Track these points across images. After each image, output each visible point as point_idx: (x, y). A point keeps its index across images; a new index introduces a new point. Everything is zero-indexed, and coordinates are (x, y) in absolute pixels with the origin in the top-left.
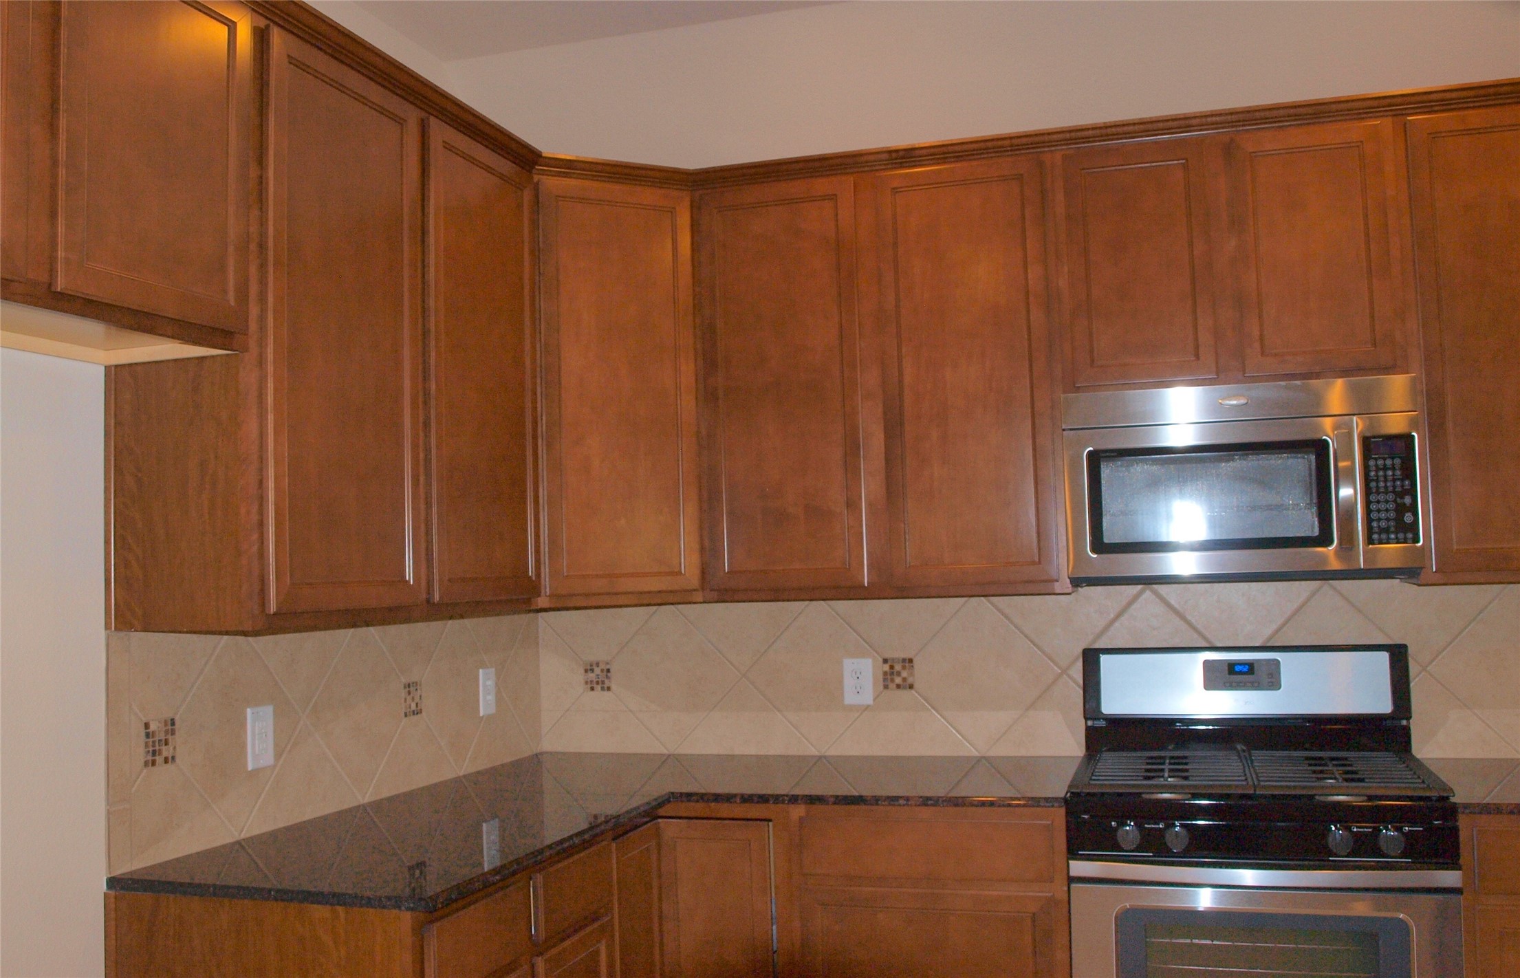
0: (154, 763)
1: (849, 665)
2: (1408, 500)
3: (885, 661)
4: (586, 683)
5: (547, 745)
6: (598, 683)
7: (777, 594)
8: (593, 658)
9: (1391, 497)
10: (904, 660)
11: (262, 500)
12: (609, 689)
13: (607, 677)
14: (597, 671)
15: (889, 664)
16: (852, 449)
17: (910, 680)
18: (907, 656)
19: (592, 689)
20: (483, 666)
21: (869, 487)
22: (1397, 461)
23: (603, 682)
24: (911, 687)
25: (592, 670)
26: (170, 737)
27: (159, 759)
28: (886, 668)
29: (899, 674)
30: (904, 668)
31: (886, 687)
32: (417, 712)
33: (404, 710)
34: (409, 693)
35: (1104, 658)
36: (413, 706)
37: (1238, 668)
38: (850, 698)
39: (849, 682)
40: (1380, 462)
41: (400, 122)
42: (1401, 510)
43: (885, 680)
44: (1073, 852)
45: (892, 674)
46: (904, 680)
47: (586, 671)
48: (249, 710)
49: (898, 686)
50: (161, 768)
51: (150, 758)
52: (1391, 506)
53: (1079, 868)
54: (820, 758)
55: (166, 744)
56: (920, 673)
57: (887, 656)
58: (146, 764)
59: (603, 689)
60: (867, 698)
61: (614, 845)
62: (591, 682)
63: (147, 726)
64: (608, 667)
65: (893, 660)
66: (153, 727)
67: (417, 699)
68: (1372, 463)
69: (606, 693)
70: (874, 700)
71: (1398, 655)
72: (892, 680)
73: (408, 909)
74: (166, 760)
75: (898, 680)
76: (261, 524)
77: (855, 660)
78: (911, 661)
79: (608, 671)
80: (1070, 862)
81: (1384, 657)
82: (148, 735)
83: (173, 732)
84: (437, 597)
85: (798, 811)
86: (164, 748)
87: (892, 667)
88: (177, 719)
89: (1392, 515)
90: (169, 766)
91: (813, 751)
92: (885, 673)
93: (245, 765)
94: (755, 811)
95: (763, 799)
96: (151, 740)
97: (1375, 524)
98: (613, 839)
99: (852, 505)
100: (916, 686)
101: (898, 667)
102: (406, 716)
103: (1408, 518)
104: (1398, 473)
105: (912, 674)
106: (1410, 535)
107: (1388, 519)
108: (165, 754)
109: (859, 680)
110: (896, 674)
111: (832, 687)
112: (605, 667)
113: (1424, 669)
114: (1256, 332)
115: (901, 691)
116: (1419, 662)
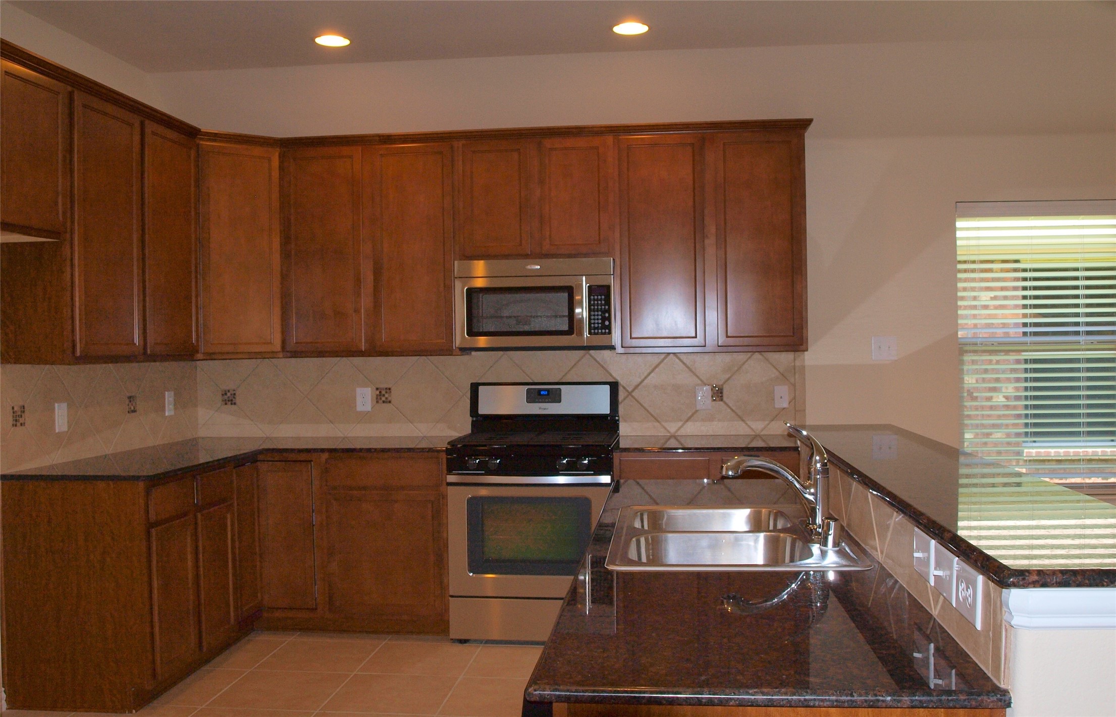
0: (16, 426)
1: (359, 391)
2: (607, 315)
3: (377, 389)
4: (223, 401)
5: (202, 433)
6: (229, 401)
7: (321, 354)
8: (227, 388)
9: (600, 313)
10: (386, 389)
11: (73, 306)
12: (235, 404)
13: (234, 398)
14: (229, 394)
15: (379, 390)
16: (358, 281)
17: (389, 399)
18: (388, 386)
19: (226, 404)
20: (168, 390)
21: (366, 301)
22: (603, 297)
23: (232, 400)
24: (390, 402)
25: (226, 394)
26: (23, 414)
27: (18, 424)
28: (378, 392)
29: (384, 395)
30: (386, 392)
31: (377, 402)
32: (134, 411)
33: (128, 410)
34: (130, 402)
35: (481, 388)
36: (132, 408)
37: (542, 393)
38: (360, 408)
39: (359, 400)
40: (596, 297)
41: (131, 125)
42: (604, 319)
43: (377, 398)
44: (450, 471)
45: (380, 395)
46: (386, 398)
47: (223, 395)
48: (56, 405)
49: (384, 402)
50: (19, 429)
51: (15, 423)
52: (600, 317)
53: (451, 478)
54: (344, 438)
55: (21, 417)
56: (394, 396)
57: (378, 386)
58: (13, 425)
59: (232, 404)
60: (368, 408)
61: (234, 471)
62: (226, 400)
63: (13, 408)
64: (234, 392)
65: (381, 389)
66: (16, 409)
67: (134, 404)
68: (592, 297)
69: (233, 406)
70: (372, 408)
71: (614, 387)
72: (381, 399)
73: (142, 480)
74: (21, 424)
75: (383, 399)
76: (73, 318)
77: (363, 389)
78: (390, 389)
79: (235, 394)
80: (448, 476)
81: (607, 388)
82: (14, 413)
83: (24, 412)
84: (149, 352)
85: (325, 456)
86: (20, 419)
87: (380, 392)
88: (26, 406)
89: (600, 321)
90: (23, 427)
91: (340, 435)
92: (377, 395)
93: (55, 430)
94: (303, 457)
95: (308, 451)
96: (15, 415)
97: (593, 325)
98: (234, 468)
99: (357, 311)
100: (392, 402)
101: (383, 392)
102: (129, 412)
103: (607, 323)
104: (603, 302)
105: (390, 396)
106: (607, 331)
107: (598, 323)
108: (21, 421)
109: (364, 398)
110: (382, 396)
111: (351, 402)
112: (233, 392)
113: (630, 393)
114: (548, 233)
115: (385, 404)
116: (627, 391)
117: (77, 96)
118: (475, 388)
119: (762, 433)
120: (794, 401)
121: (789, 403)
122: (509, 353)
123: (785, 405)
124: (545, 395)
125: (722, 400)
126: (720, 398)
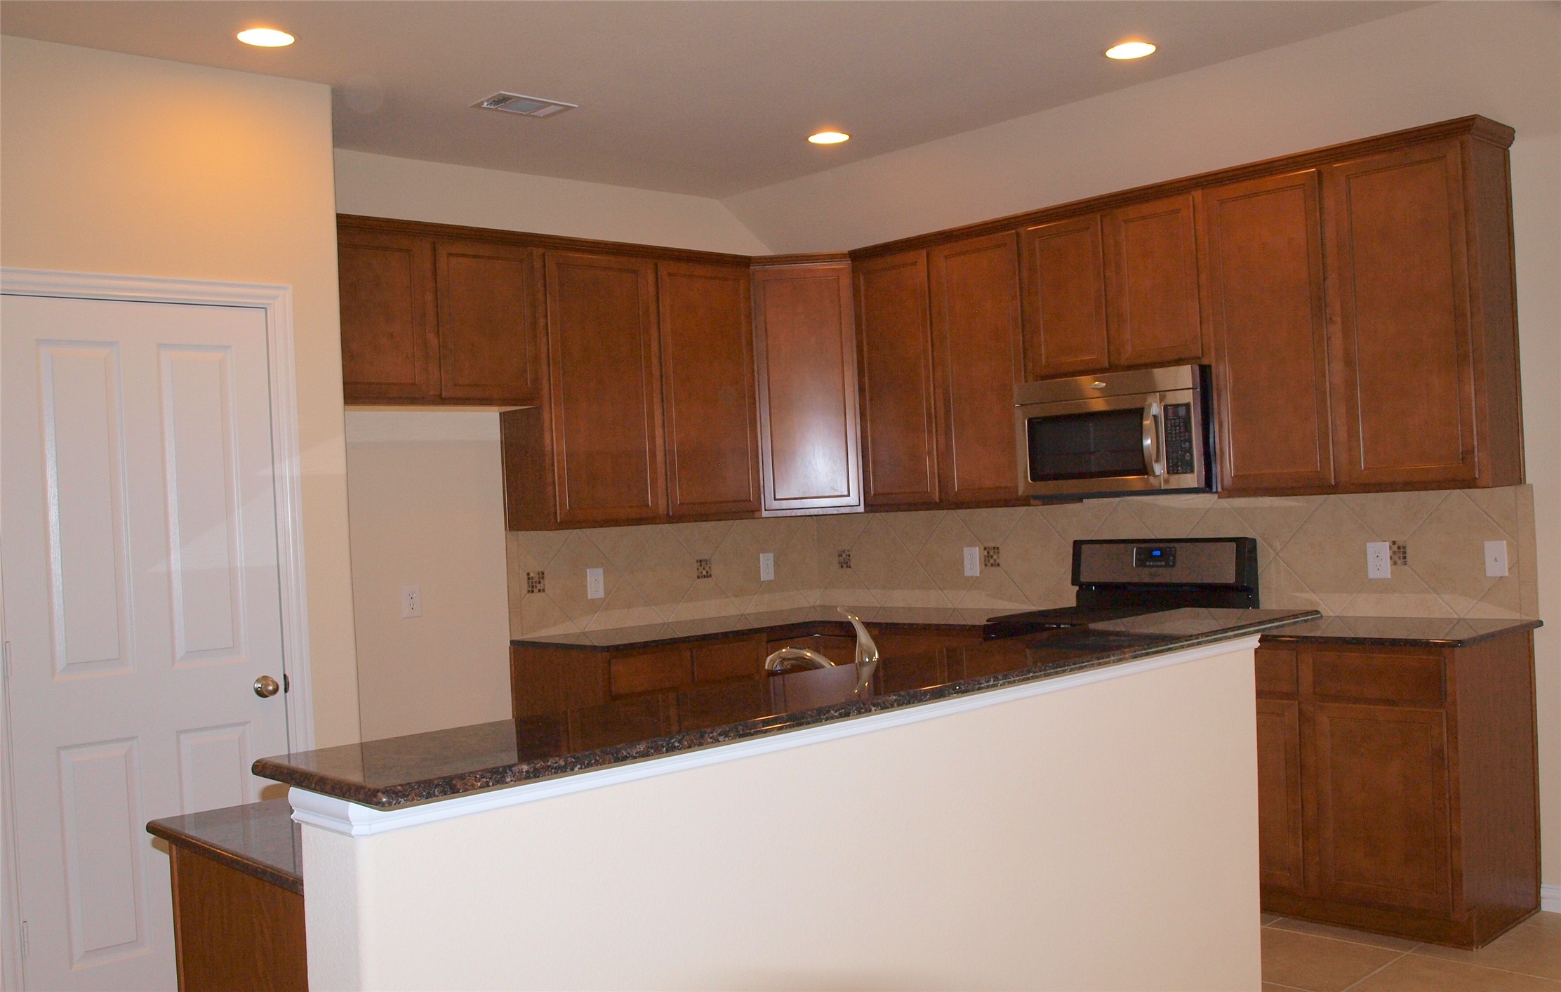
0: (533, 591)
1: (966, 550)
2: (1187, 445)
3: (985, 549)
8: (842, 548)
9: (1178, 443)
10: (994, 548)
12: (850, 567)
13: (849, 560)
14: (844, 555)
15: (987, 551)
17: (998, 561)
18: (997, 545)
19: (842, 567)
20: (764, 551)
22: (1181, 421)
23: (847, 563)
24: (998, 565)
25: (842, 555)
26: (541, 580)
27: (535, 590)
28: (986, 553)
29: (992, 557)
30: (995, 553)
31: (986, 565)
32: (707, 576)
33: (696, 575)
34: (701, 566)
36: (704, 573)
37: (1155, 553)
38: (968, 573)
39: (967, 563)
40: (1173, 422)
42: (1184, 452)
43: (985, 561)
45: (988, 557)
46: (995, 560)
47: (840, 556)
48: (588, 570)
49: (992, 565)
50: (537, 595)
51: (530, 589)
52: (1179, 449)
55: (540, 582)
56: (1004, 557)
57: (986, 545)
58: (529, 591)
59: (846, 567)
60: (977, 572)
62: (842, 563)
63: (528, 574)
64: (849, 553)
65: (988, 548)
66: (532, 575)
67: (707, 568)
68: (1169, 422)
69: (849, 570)
70: (981, 573)
72: (989, 561)
74: (540, 591)
75: (992, 561)
77: (969, 549)
78: (998, 548)
79: (849, 556)
82: (529, 579)
83: (543, 578)
86: (538, 585)
87: (988, 553)
88: (545, 573)
89: (1179, 455)
90: (542, 594)
91: (950, 606)
92: (985, 557)
93: (587, 598)
96: (530, 581)
97: (1170, 461)
100: (1001, 565)
101: (991, 553)
102: (698, 578)
103: (1187, 457)
104: (1182, 428)
105: (998, 558)
106: (1188, 468)
107: (1177, 458)
108: (539, 588)
109: (972, 560)
110: (991, 557)
111: (958, 564)
112: (847, 553)
113: (1277, 554)
115: (993, 568)
118: (1077, 549)
121: (1510, 570)
123: (1505, 573)
124: (1158, 556)
125: (1407, 564)
126: (1402, 560)
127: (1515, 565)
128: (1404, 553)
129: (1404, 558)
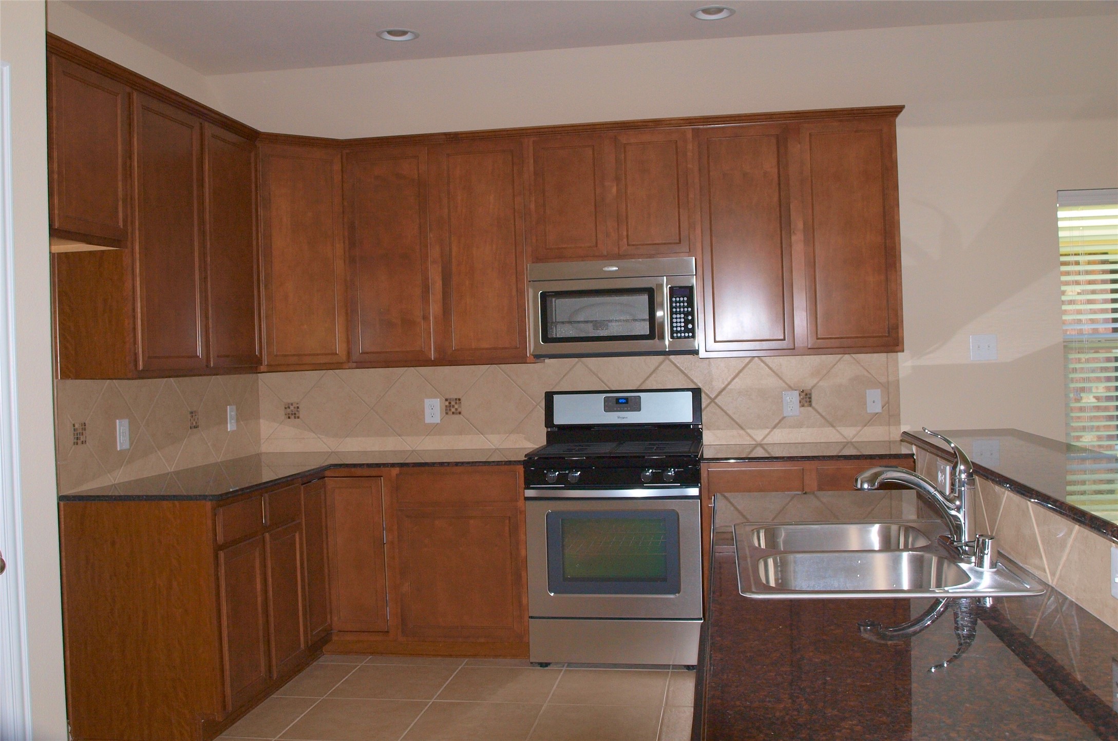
0: (77, 444)
1: (428, 402)
2: (690, 318)
3: (446, 400)
4: (286, 414)
5: (265, 448)
6: (292, 414)
7: (387, 364)
8: (290, 401)
9: (682, 316)
10: (456, 399)
11: (134, 317)
12: (298, 418)
13: (298, 411)
14: (292, 408)
15: (449, 401)
16: (426, 290)
17: (459, 410)
18: (458, 397)
19: (289, 418)
20: (230, 405)
21: (435, 308)
22: (685, 299)
23: (295, 414)
24: (460, 413)
25: (289, 407)
26: (84, 432)
27: (79, 442)
28: (447, 403)
29: (453, 406)
30: (456, 403)
31: (447, 413)
32: (196, 427)
33: (190, 425)
34: (192, 417)
35: (555, 397)
36: (194, 424)
37: (620, 401)
38: (428, 420)
39: (427, 412)
40: (678, 299)
41: (192, 127)
42: (687, 322)
43: (446, 410)
44: (528, 488)
45: (450, 406)
46: (456, 409)
47: (286, 408)
48: (117, 421)
49: (453, 413)
50: (80, 446)
51: (76, 441)
52: (683, 320)
53: (530, 493)
54: (413, 451)
55: (82, 435)
56: (465, 407)
57: (447, 397)
58: (74, 443)
59: (295, 418)
60: (437, 419)
61: (302, 487)
62: (289, 414)
63: (74, 425)
64: (298, 405)
65: (450, 399)
66: (76, 426)
67: (196, 420)
68: (674, 299)
69: (297, 420)
70: (441, 420)
71: (697, 393)
72: (450, 410)
73: (210, 500)
74: (82, 442)
75: (453, 410)
76: (134, 329)
77: (431, 400)
78: (459, 400)
79: (298, 408)
80: (526, 491)
81: (689, 394)
82: (74, 430)
83: (85, 430)
84: (212, 364)
85: (395, 471)
86: (81, 437)
87: (450, 403)
88: (86, 423)
89: (683, 324)
90: (84, 445)
91: (409, 448)
92: (446, 406)
93: (117, 448)
94: (373, 472)
95: (378, 465)
96: (76, 432)
97: (675, 329)
98: (302, 484)
99: (426, 318)
100: (462, 412)
101: (453, 403)
102: (191, 428)
103: (690, 326)
104: (686, 304)
105: (460, 407)
106: (691, 334)
107: (681, 327)
108: (82, 439)
109: (433, 410)
110: (452, 407)
111: (419, 414)
112: (296, 406)
113: (713, 400)
114: (625, 233)
115: (455, 416)
116: (710, 397)
117: (135, 95)
118: (549, 397)
119: (854, 440)
120: (887, 405)
121: (883, 408)
122: (584, 359)
123: (878, 409)
124: (624, 403)
125: (810, 405)
126: (808, 403)
127: (886, 404)
128: (810, 398)
129: (810, 402)
